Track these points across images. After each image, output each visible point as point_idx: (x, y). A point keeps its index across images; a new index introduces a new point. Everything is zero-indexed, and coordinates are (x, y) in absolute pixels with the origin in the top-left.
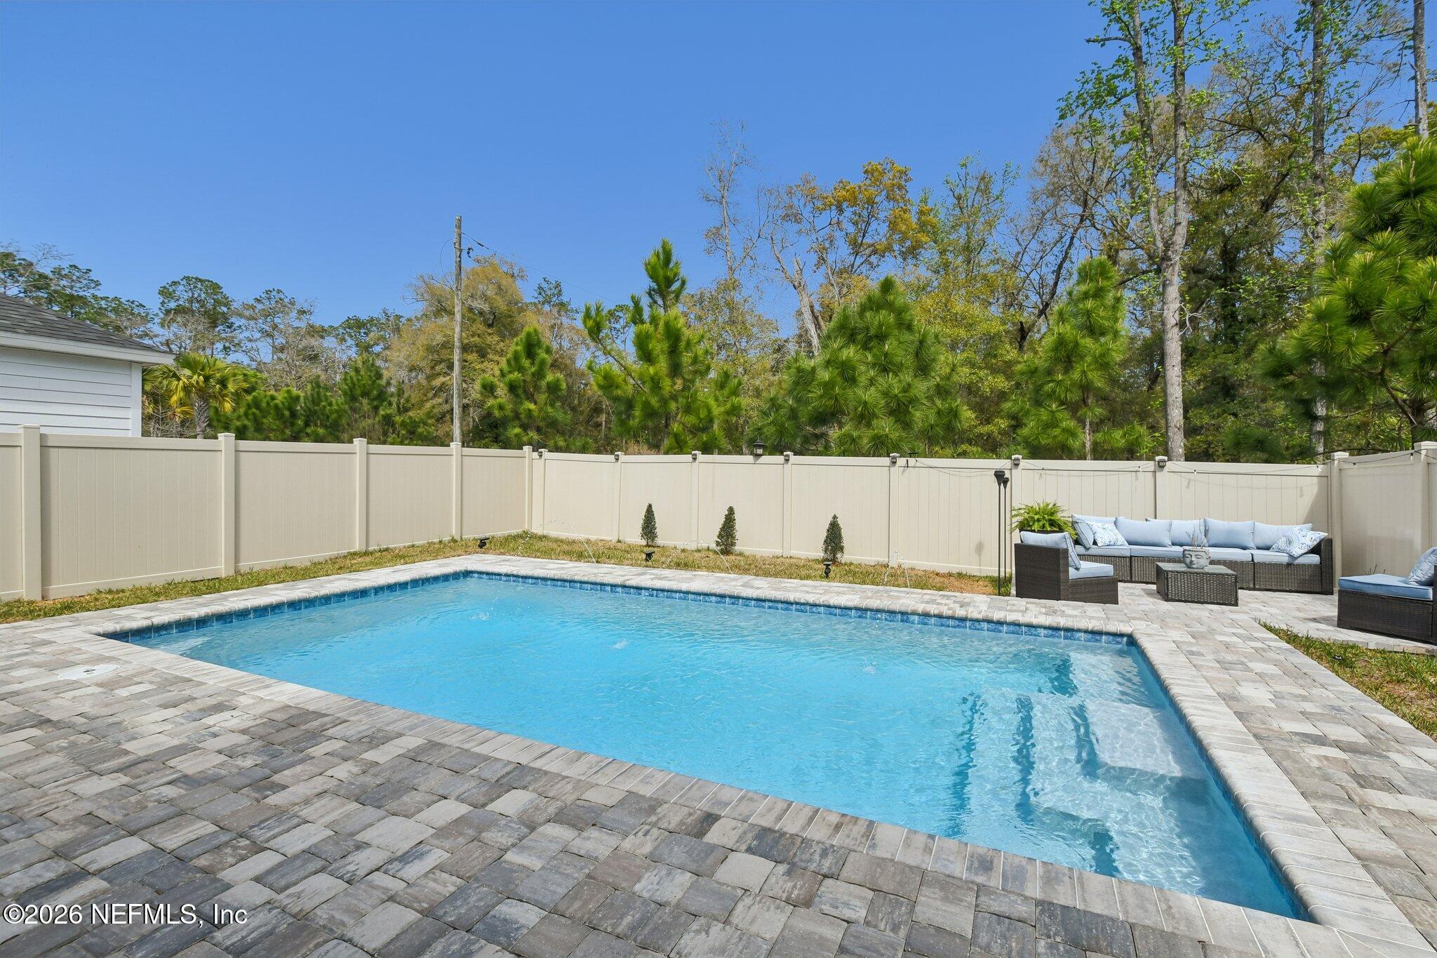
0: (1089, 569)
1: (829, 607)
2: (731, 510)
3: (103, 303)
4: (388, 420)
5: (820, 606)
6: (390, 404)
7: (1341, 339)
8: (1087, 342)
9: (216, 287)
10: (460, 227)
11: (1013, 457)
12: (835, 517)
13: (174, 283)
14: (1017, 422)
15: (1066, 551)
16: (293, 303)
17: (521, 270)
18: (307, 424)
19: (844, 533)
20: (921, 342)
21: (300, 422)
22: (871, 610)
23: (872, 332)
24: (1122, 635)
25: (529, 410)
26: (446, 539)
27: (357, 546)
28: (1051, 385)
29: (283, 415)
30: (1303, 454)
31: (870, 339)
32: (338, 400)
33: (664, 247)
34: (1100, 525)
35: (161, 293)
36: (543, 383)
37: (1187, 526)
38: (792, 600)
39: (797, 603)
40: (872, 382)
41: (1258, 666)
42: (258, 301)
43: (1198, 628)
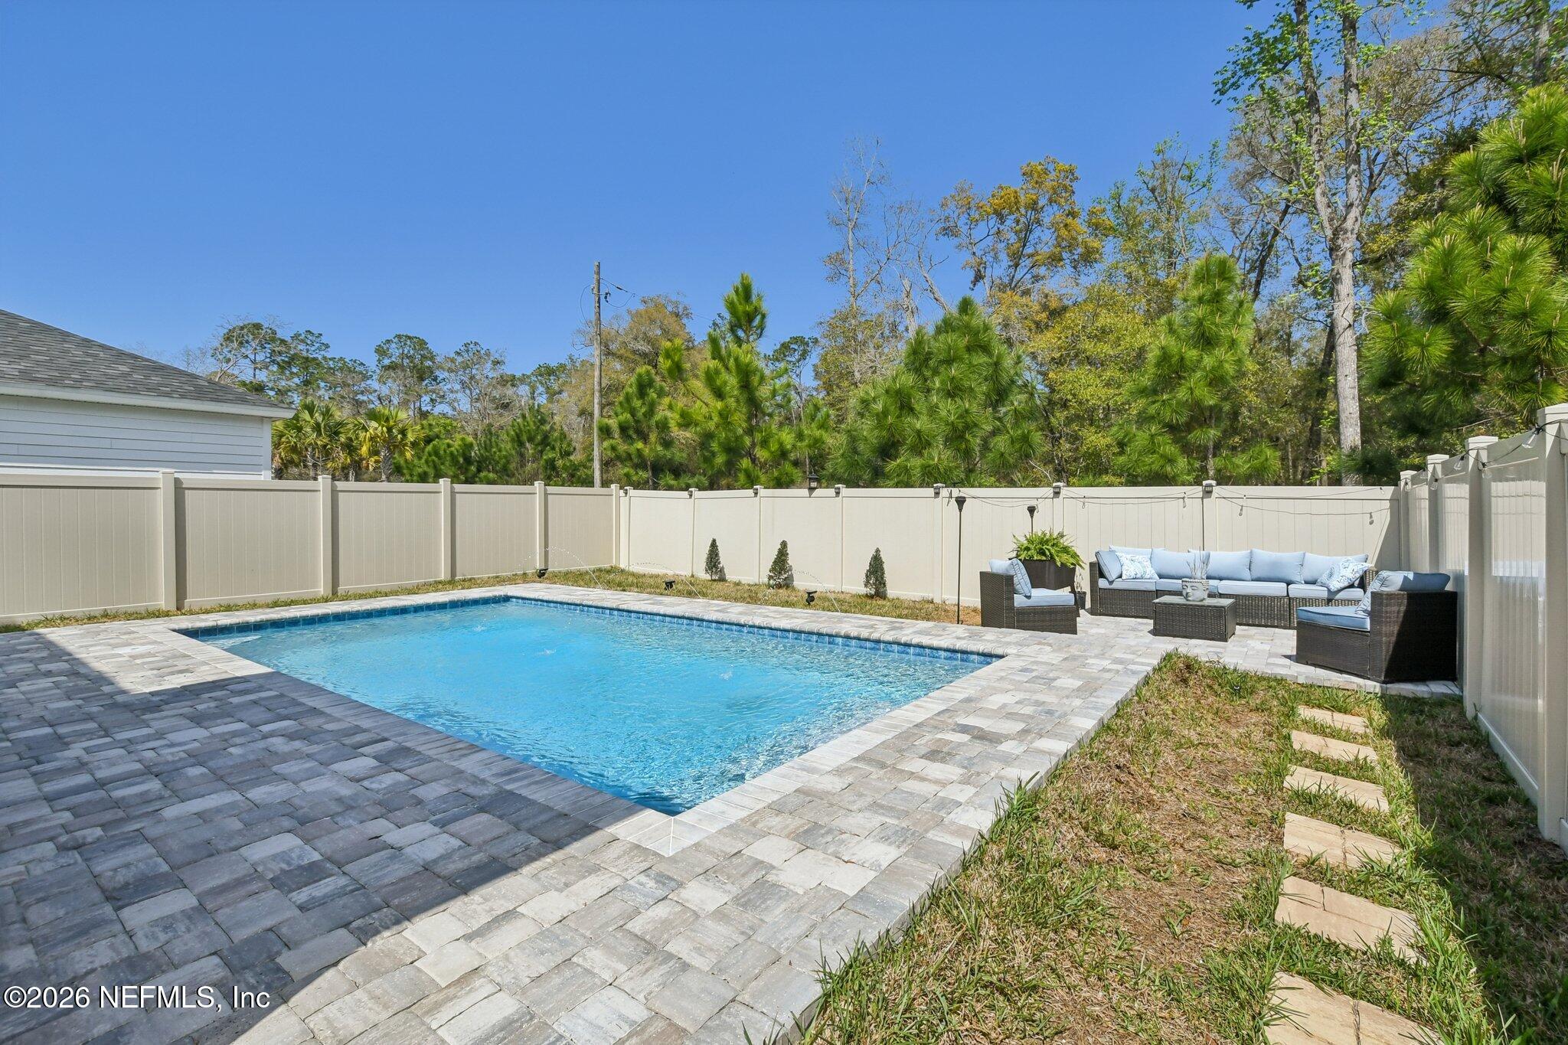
2: (784, 544)
3: (331, 363)
4: (551, 465)
6: (553, 448)
9: (422, 343)
10: (598, 273)
11: (1056, 485)
12: (878, 551)
13: (388, 341)
16: (488, 354)
17: (685, 309)
18: (479, 470)
19: (886, 567)
20: (996, 365)
21: (473, 468)
22: (804, 632)
23: (941, 356)
25: (638, 450)
27: (442, 577)
28: (1155, 405)
29: (458, 461)
32: (507, 446)
33: (743, 285)
34: (1129, 557)
35: (377, 351)
36: (653, 422)
37: (1229, 558)
42: (458, 353)
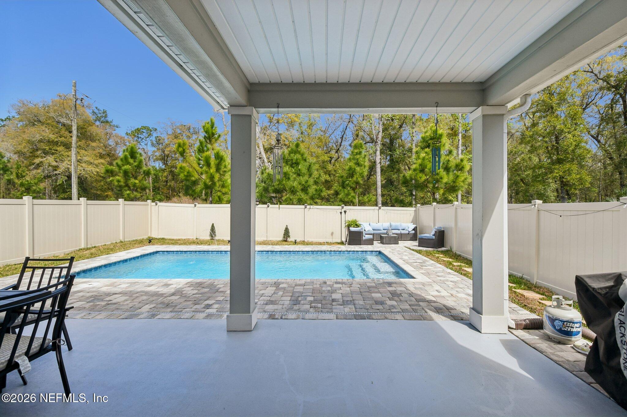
0: (368, 237)
1: (303, 251)
5: (300, 251)
7: (418, 176)
8: (358, 169)
11: (342, 205)
12: (287, 226)
14: (337, 193)
15: (362, 232)
19: (290, 231)
20: (310, 166)
23: (294, 161)
24: (377, 251)
25: (135, 183)
26: (118, 241)
27: (83, 246)
28: (348, 181)
30: (410, 205)
31: (294, 164)
34: (367, 225)
36: (142, 171)
37: (386, 225)
38: (291, 250)
39: (293, 251)
40: (295, 179)
41: (405, 253)
43: (392, 248)
